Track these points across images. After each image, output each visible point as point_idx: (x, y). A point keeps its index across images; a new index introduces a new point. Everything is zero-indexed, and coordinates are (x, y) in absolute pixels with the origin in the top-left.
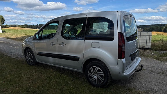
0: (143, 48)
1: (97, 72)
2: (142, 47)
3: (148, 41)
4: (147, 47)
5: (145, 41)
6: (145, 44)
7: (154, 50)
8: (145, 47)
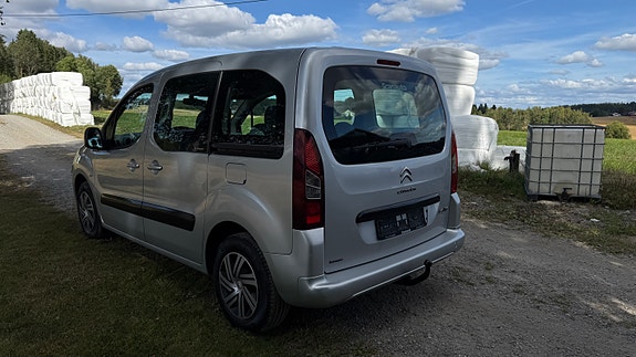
0: (564, 197)
1: (240, 273)
2: (560, 191)
3: (586, 166)
4: (584, 191)
5: (574, 166)
6: (573, 178)
7: (611, 207)
8: (573, 192)
